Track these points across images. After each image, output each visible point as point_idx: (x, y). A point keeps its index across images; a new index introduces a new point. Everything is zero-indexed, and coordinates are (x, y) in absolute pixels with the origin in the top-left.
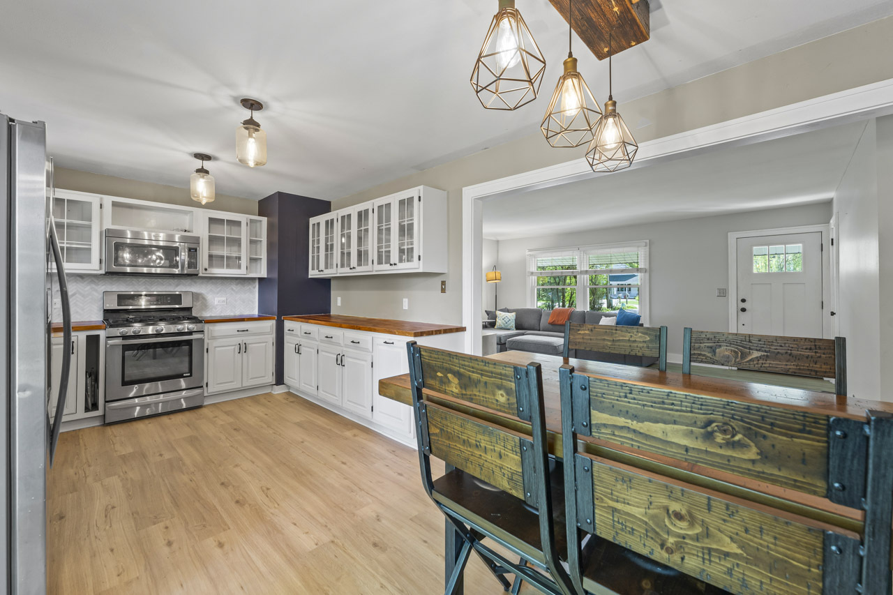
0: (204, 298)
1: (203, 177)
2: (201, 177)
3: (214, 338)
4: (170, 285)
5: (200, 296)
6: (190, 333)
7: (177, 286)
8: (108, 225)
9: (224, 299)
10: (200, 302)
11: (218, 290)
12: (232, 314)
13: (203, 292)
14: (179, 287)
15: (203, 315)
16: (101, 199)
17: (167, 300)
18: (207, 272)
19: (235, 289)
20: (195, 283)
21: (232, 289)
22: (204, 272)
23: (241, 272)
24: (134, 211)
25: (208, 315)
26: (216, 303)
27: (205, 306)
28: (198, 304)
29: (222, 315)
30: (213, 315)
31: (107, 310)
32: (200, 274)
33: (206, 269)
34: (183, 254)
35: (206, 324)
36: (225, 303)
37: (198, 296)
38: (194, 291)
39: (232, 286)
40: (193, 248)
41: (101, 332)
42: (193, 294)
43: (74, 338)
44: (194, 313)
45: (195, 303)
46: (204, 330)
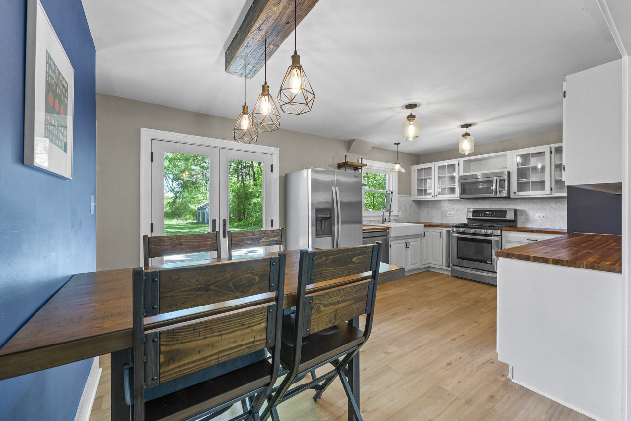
0: (526, 214)
1: (466, 139)
2: (465, 139)
3: (509, 241)
4: (502, 204)
5: (524, 212)
6: (491, 236)
7: (508, 205)
8: (462, 174)
9: (544, 215)
10: (524, 216)
11: (539, 207)
12: (551, 227)
13: (525, 209)
15: (526, 226)
16: (459, 161)
17: (498, 214)
18: (516, 195)
19: (554, 207)
20: (519, 203)
21: (552, 207)
22: (514, 195)
23: (546, 193)
24: (482, 162)
25: (530, 226)
26: (536, 218)
27: (527, 219)
29: (542, 227)
30: (534, 227)
31: (468, 219)
32: (512, 196)
33: (515, 193)
34: (495, 184)
35: (503, 232)
36: (545, 218)
37: (522, 212)
38: (516, 208)
39: (551, 205)
40: (503, 180)
41: (450, 229)
42: (516, 211)
43: (441, 231)
44: (520, 224)
45: (519, 217)
46: (501, 236)
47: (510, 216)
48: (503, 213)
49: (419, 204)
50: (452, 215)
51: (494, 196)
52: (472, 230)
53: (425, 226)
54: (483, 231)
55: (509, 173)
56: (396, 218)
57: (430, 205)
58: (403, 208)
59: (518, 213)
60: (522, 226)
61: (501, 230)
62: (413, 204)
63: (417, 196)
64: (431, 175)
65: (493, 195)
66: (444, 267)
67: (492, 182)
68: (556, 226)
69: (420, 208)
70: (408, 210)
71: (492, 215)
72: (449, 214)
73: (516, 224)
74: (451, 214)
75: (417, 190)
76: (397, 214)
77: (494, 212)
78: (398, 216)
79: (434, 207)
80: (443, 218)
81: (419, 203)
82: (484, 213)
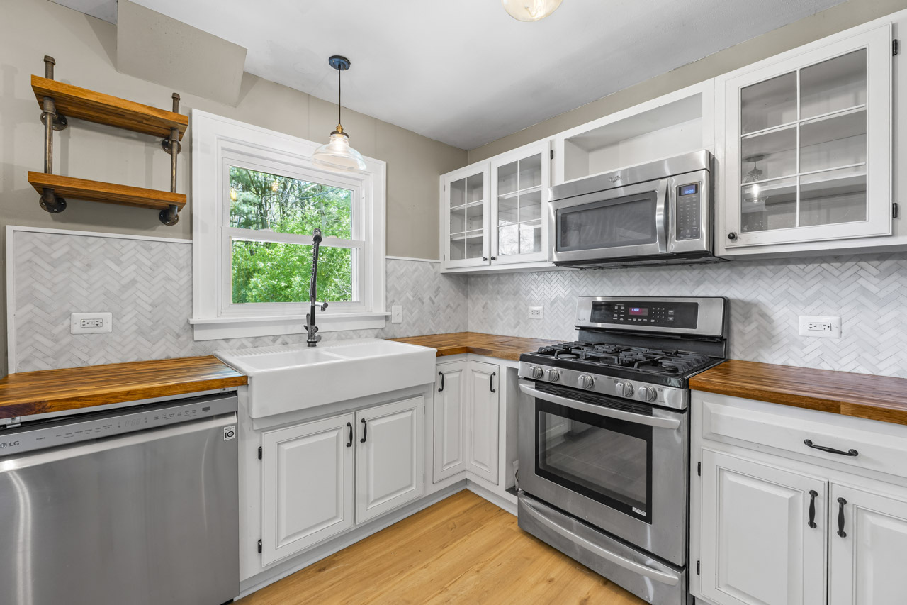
0: (763, 315)
3: (718, 439)
4: (683, 282)
5: (754, 310)
6: (646, 408)
7: (698, 283)
8: (560, 182)
9: (833, 320)
10: (754, 325)
11: (810, 293)
13: (761, 298)
14: (702, 287)
16: (551, 143)
17: (667, 315)
18: (738, 243)
19: (873, 289)
20: (742, 275)
21: (864, 291)
22: (729, 243)
23: (868, 230)
25: (779, 362)
26: (802, 330)
27: (768, 336)
28: (748, 329)
29: (825, 366)
30: (792, 363)
31: (582, 328)
32: (721, 252)
33: (732, 237)
34: (660, 206)
35: (694, 393)
36: (835, 333)
37: (748, 307)
38: (728, 295)
39: (862, 281)
40: (689, 186)
41: (518, 365)
42: (727, 303)
43: (495, 369)
44: (738, 352)
45: (736, 327)
46: (687, 410)
47: (709, 323)
48: (687, 311)
49: (466, 283)
50: (541, 316)
51: (660, 251)
52: (581, 379)
53: (439, 354)
54: (620, 386)
55: (712, 162)
56: (382, 324)
57: (490, 287)
58: (409, 295)
59: (735, 314)
60: (749, 359)
61: (686, 385)
62: (446, 285)
63: (452, 258)
64: (481, 198)
65: (655, 248)
66: (501, 490)
67: (650, 197)
68: (881, 367)
69: (466, 295)
70: (426, 300)
71: (649, 317)
72: (533, 313)
73: (727, 352)
74: (538, 313)
75: (452, 242)
76: (382, 311)
77: (656, 309)
78: (387, 318)
79: (498, 293)
80: (518, 323)
81: (465, 281)
82: (627, 311)
